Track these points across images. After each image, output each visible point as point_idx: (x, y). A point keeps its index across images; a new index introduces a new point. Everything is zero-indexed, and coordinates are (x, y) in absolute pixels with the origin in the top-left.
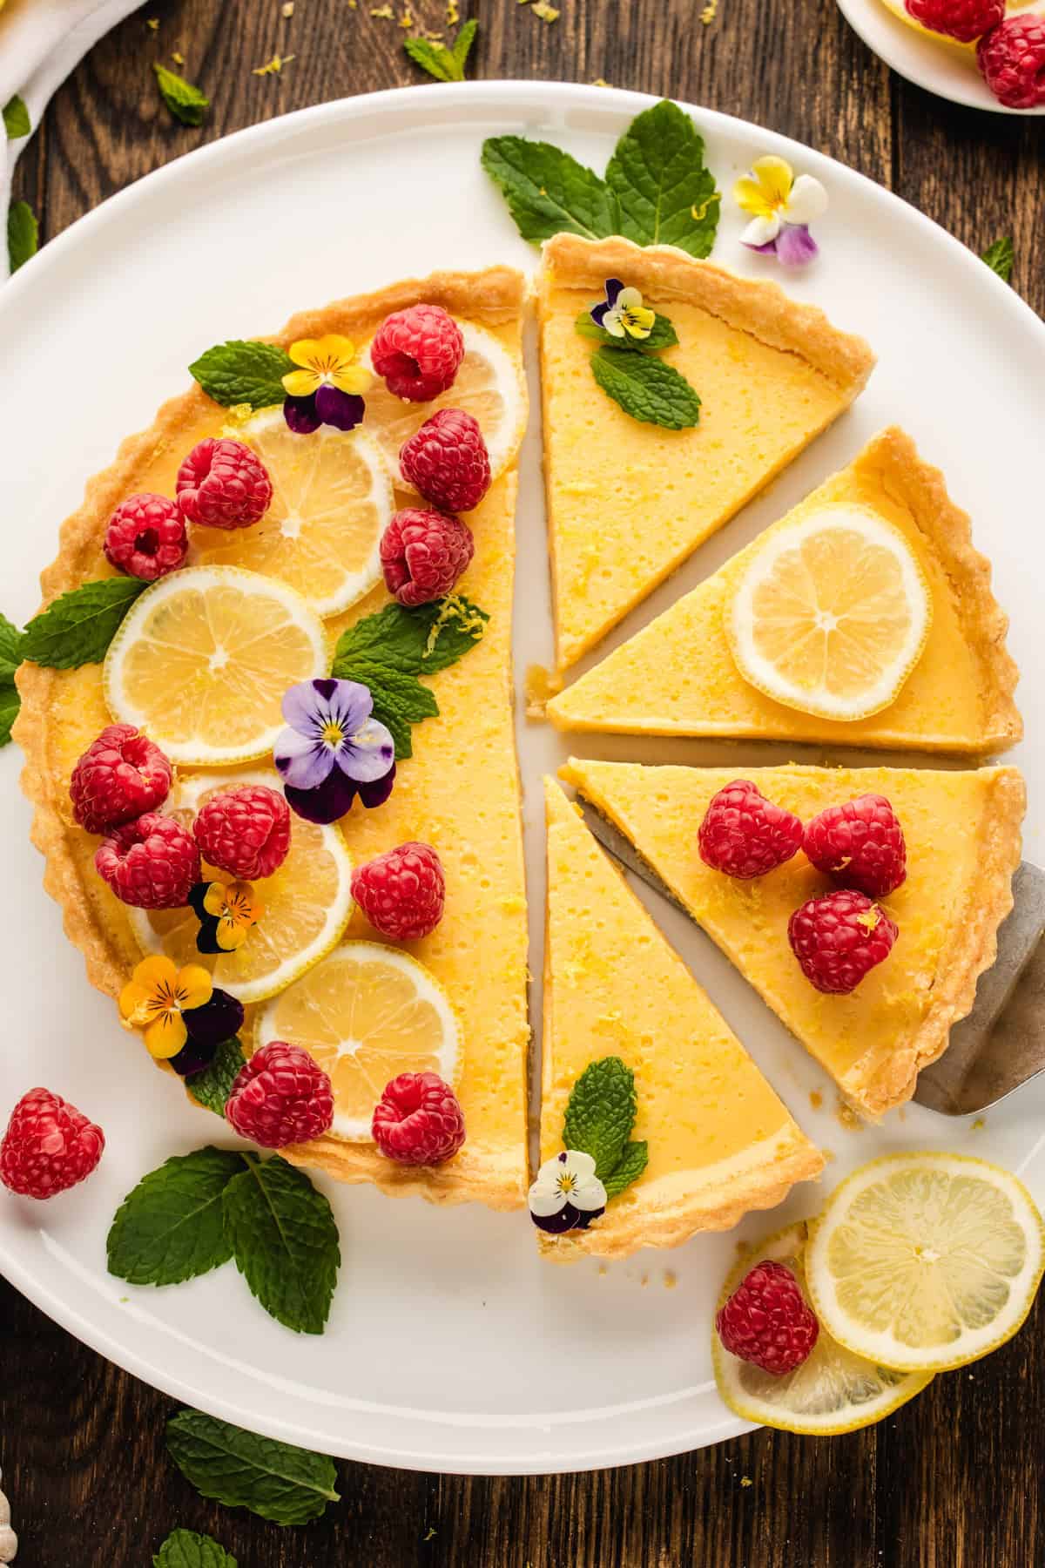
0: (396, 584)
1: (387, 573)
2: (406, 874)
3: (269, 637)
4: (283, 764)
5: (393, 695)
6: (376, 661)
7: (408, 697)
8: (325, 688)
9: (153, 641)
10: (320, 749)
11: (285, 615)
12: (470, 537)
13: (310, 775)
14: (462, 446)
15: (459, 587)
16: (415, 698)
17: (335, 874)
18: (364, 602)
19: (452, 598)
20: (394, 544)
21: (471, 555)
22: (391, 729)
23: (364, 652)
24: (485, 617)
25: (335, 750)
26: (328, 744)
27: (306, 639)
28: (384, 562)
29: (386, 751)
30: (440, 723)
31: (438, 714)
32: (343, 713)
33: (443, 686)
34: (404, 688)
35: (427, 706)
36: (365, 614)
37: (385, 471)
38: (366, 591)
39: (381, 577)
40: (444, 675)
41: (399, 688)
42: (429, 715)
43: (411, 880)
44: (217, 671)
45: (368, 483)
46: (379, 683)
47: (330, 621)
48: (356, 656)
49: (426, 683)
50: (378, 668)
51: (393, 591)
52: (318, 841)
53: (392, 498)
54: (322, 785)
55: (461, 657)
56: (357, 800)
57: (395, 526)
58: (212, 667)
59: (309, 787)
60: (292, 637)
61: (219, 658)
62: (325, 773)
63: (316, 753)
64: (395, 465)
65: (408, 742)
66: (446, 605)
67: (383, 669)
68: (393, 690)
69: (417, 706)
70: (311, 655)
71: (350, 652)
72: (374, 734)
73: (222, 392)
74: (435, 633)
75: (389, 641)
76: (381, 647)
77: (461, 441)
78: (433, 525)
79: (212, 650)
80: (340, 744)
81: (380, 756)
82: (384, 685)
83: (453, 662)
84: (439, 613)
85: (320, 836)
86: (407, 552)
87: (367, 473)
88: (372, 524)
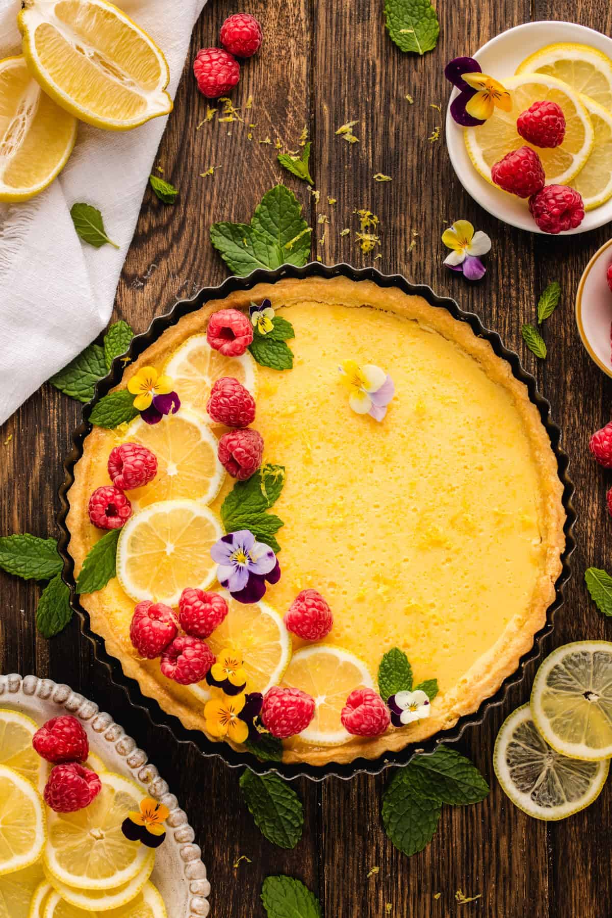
0: (234, 473)
1: (227, 469)
2: (311, 610)
3: (189, 527)
4: (225, 584)
5: (259, 526)
6: (243, 514)
7: (266, 523)
8: (228, 539)
9: (134, 555)
10: (239, 568)
11: (191, 513)
12: (258, 434)
13: (240, 583)
14: (236, 394)
15: (264, 460)
16: (270, 522)
17: (274, 623)
18: (222, 488)
19: (263, 466)
20: (225, 454)
21: (262, 442)
22: (266, 542)
23: (235, 512)
24: (283, 468)
25: (246, 565)
26: (241, 564)
27: (207, 521)
28: (224, 465)
29: (270, 555)
30: (286, 528)
31: (283, 523)
32: (242, 546)
33: (278, 510)
34: (263, 519)
35: (276, 523)
36: (226, 494)
37: (204, 423)
38: (222, 483)
39: (226, 473)
40: (277, 505)
41: (260, 521)
42: (279, 527)
43: (314, 612)
44: (172, 554)
45: (198, 432)
46: (249, 523)
47: (212, 505)
48: (233, 515)
49: (270, 513)
50: (246, 516)
51: (233, 476)
52: (259, 611)
53: (213, 434)
54: (248, 584)
55: (281, 492)
56: (266, 583)
57: (221, 445)
58: (168, 553)
59: (242, 588)
60: (199, 522)
61: (170, 548)
62: (247, 578)
63: (238, 571)
64: (207, 418)
65: (276, 543)
66: (262, 471)
67: (249, 515)
68: (257, 523)
69: (273, 525)
70: (212, 527)
71: (229, 515)
72: (260, 550)
73: (109, 424)
74: (263, 488)
75: (244, 501)
76: (242, 506)
77: (235, 392)
78: (240, 437)
79: (165, 546)
80: (247, 561)
81: (268, 558)
82: (252, 522)
83: (278, 497)
84: (260, 477)
85: (259, 609)
86: (233, 454)
87: (195, 427)
88: (209, 451)
